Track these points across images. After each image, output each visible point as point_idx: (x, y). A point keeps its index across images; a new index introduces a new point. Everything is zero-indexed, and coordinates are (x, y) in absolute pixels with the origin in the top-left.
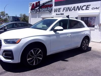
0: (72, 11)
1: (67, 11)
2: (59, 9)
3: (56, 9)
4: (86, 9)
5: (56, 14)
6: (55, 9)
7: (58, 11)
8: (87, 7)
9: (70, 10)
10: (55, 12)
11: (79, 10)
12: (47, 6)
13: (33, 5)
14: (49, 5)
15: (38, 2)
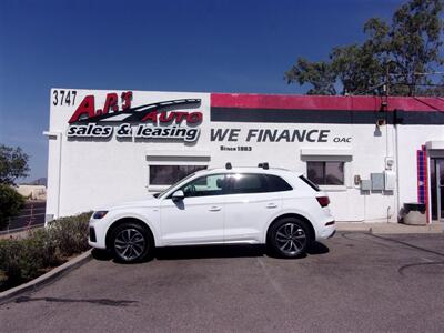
0: (278, 140)
1: (264, 140)
2: (233, 131)
3: (220, 131)
4: (320, 140)
5: (222, 148)
6: (212, 130)
7: (230, 139)
8: (321, 135)
9: (272, 139)
10: (213, 139)
11: (301, 140)
12: (179, 117)
13: (89, 101)
14: (186, 115)
15: (124, 96)
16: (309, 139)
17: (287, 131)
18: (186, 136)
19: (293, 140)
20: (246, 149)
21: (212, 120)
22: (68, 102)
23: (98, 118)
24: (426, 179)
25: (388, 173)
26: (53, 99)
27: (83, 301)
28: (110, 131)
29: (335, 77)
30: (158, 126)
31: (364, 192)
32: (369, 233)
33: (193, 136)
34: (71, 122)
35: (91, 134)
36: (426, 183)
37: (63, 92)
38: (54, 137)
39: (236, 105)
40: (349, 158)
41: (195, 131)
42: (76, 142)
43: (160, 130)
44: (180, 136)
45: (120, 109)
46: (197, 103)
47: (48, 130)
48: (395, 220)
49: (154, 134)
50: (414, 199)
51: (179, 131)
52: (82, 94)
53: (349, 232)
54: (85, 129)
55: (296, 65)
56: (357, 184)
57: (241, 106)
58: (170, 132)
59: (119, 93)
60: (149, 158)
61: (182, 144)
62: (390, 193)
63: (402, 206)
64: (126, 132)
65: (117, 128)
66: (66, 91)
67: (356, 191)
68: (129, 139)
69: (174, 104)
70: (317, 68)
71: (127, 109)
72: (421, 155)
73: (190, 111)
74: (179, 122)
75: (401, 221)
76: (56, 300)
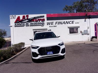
0: (63, 24)
1: (59, 24)
2: (52, 22)
3: (49, 23)
4: (72, 23)
5: (50, 26)
6: (47, 23)
7: (51, 24)
8: (72, 22)
9: (61, 24)
10: (48, 25)
11: (68, 23)
12: (40, 20)
13: (19, 18)
14: (41, 19)
15: (26, 16)
16: (69, 23)
17: (64, 22)
18: (41, 24)
19: (66, 24)
20: (55, 26)
21: (47, 20)
22: (14, 18)
23: (21, 21)
24: (97, 30)
25: (88, 30)
26: (10, 18)
27: (21, 63)
28: (24, 24)
29: (74, 9)
30: (35, 22)
31: (83, 34)
32: (84, 43)
33: (43, 24)
34: (15, 23)
35: (20, 25)
36: (97, 32)
37: (12, 16)
38: (12, 26)
39: (52, 16)
40: (79, 27)
41: (43, 23)
42: (17, 27)
43: (35, 23)
44: (40, 24)
45: (26, 19)
46: (43, 16)
47: (10, 25)
48: (90, 40)
49: (34, 24)
50: (94, 35)
51: (40, 23)
52: (17, 16)
53: (80, 44)
54: (18, 24)
55: (65, 7)
56: (81, 33)
57: (54, 16)
58: (38, 24)
59: (25, 15)
60: (33, 30)
61: (41, 26)
62: (88, 34)
63: (91, 37)
64: (28, 24)
65: (26, 23)
66: (13, 16)
67: (81, 34)
68: (29, 26)
69: (38, 17)
70: (70, 7)
71: (27, 19)
72: (95, 25)
73: (42, 18)
74: (39, 21)
75: (91, 40)
76: (15, 63)
